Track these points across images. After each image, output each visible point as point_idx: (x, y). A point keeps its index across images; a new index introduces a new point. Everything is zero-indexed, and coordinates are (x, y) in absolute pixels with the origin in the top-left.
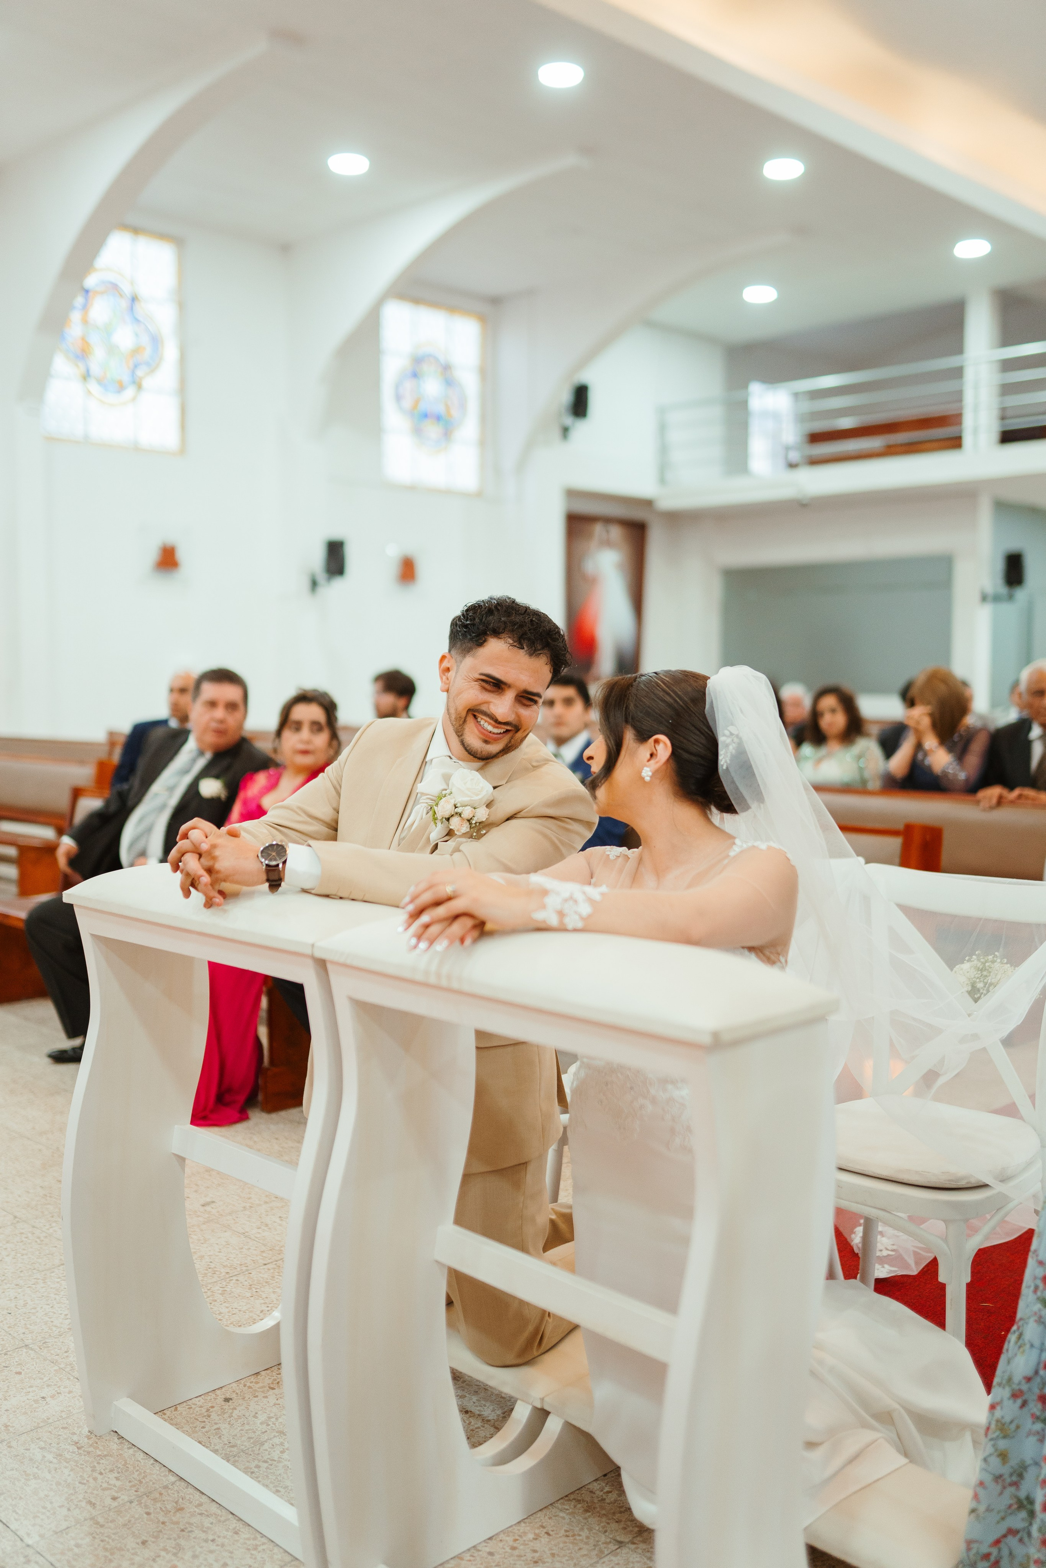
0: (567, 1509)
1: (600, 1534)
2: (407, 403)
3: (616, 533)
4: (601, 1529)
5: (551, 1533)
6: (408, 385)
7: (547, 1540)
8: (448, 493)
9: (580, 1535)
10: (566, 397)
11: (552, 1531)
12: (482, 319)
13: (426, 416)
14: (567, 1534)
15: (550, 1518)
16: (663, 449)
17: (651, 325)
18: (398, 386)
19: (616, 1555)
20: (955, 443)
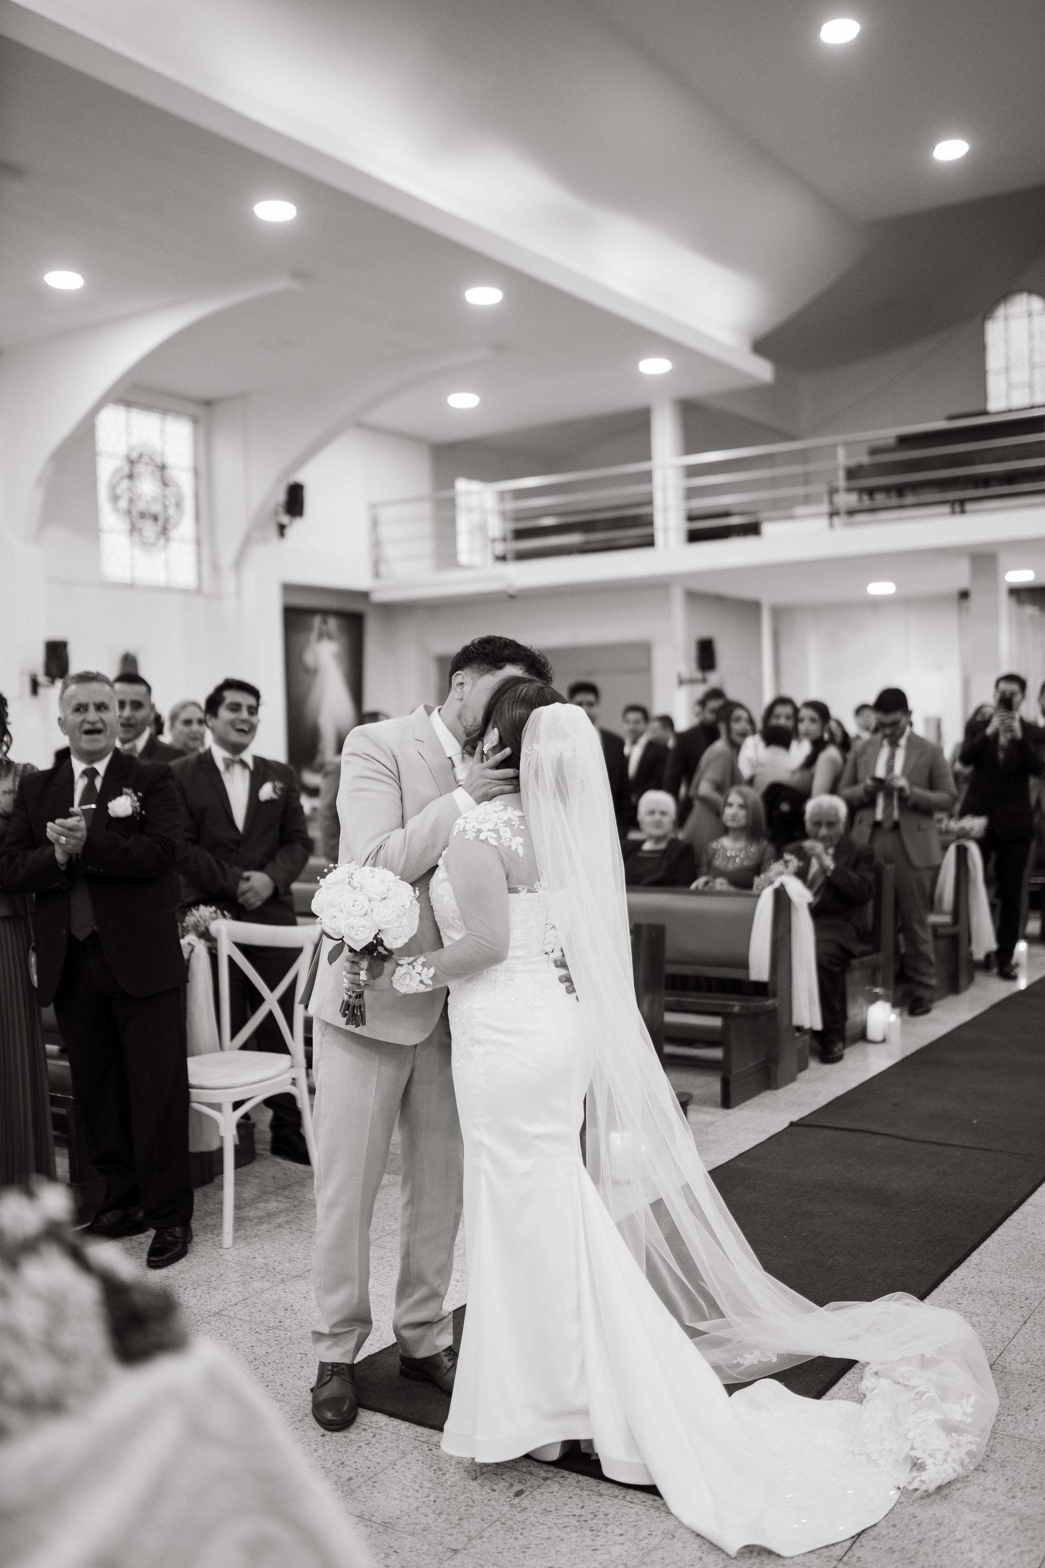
0: (408, 1531)
1: (438, 1546)
2: (123, 504)
3: (333, 624)
4: (438, 1542)
5: (398, 1551)
6: (125, 484)
7: (396, 1556)
8: (167, 589)
9: (421, 1549)
10: (281, 496)
11: (399, 1549)
12: (195, 420)
13: (143, 515)
14: (411, 1549)
15: (395, 1540)
16: (377, 544)
17: (361, 426)
18: (113, 487)
19: (453, 1560)
20: (648, 542)
